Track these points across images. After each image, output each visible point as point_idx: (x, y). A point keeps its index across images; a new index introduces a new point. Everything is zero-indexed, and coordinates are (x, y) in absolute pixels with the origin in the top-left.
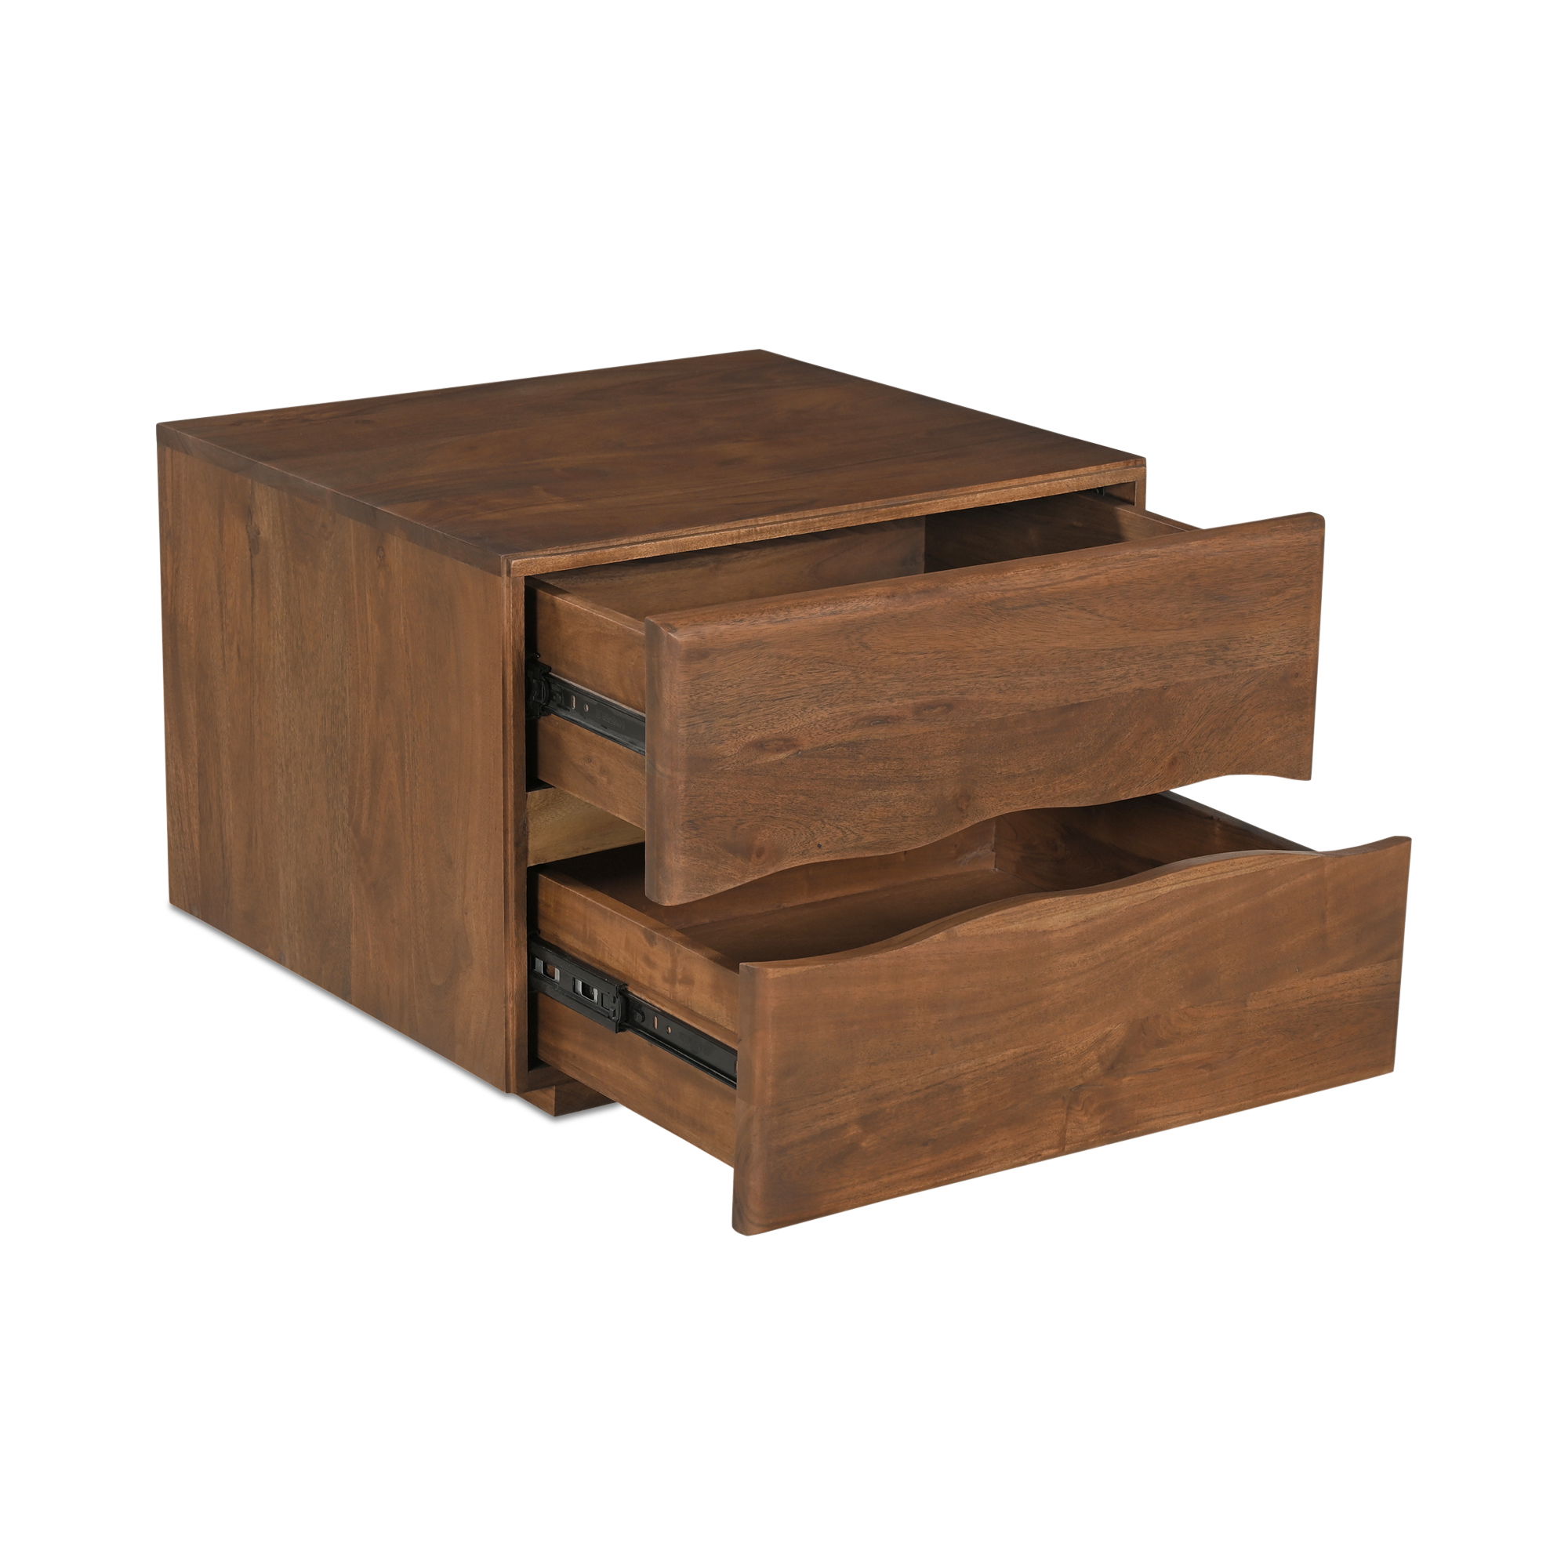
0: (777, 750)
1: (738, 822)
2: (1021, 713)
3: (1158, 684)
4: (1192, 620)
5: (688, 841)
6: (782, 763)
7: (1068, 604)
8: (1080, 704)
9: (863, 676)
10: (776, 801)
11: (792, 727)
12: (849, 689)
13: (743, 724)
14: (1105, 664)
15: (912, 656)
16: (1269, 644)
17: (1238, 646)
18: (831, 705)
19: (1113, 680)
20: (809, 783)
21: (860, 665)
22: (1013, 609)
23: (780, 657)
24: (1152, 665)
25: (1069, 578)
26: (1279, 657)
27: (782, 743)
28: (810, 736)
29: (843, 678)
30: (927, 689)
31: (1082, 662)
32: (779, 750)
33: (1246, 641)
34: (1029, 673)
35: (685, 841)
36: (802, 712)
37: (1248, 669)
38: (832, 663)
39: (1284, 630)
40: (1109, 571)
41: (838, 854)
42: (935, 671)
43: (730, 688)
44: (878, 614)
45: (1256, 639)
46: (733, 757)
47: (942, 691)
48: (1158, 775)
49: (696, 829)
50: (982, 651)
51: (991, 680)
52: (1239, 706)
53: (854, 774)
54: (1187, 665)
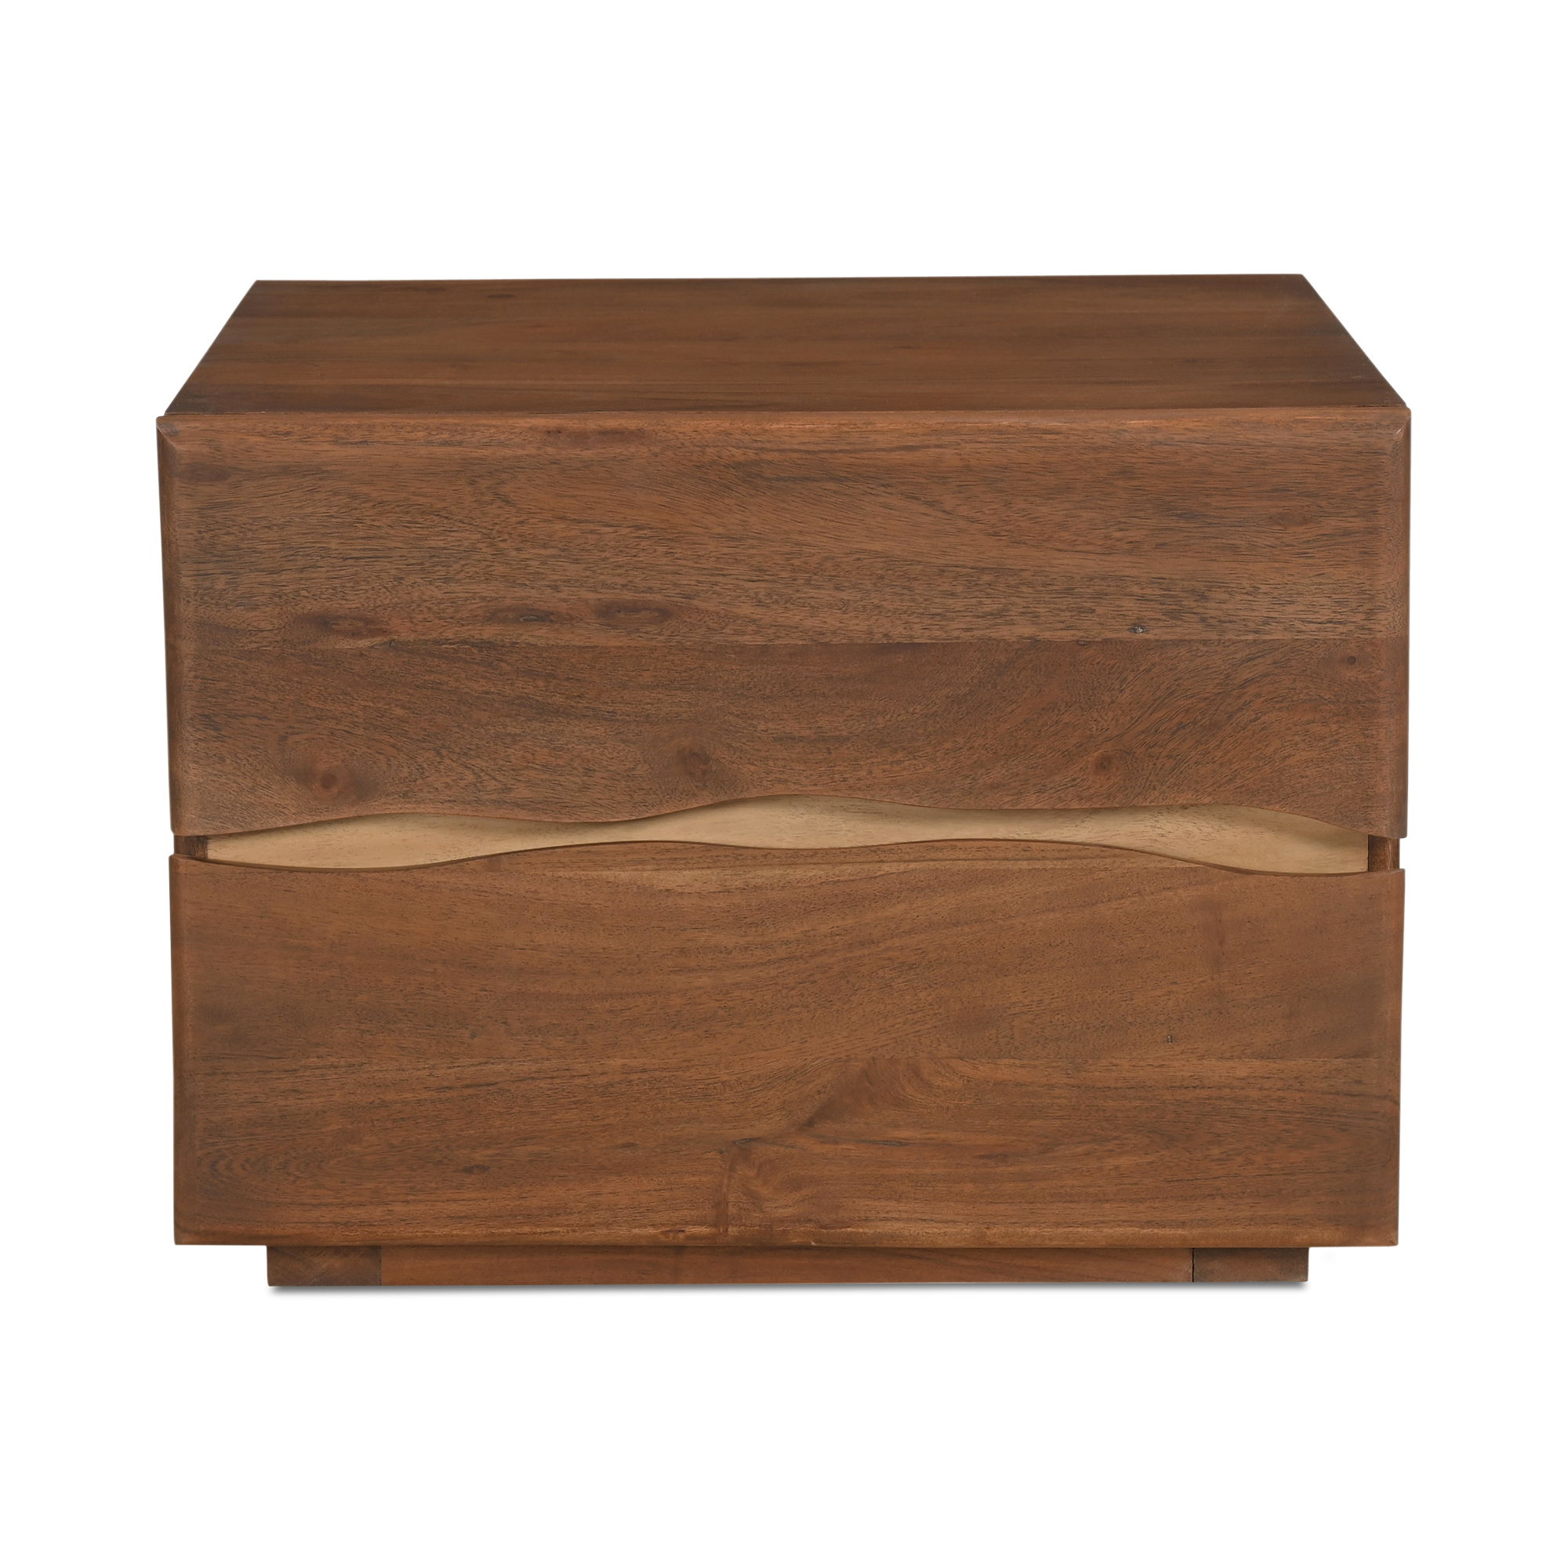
0: (353, 634)
1: (290, 731)
2: (801, 643)
3: (1068, 635)
4: (1131, 542)
5: (202, 745)
6: (362, 655)
7: (883, 486)
8: (915, 646)
9: (502, 545)
10: (355, 709)
11: (379, 603)
12: (479, 561)
13: (291, 587)
14: (960, 588)
15: (591, 526)
16: (1292, 603)
17: (1225, 596)
18: (446, 580)
19: (978, 617)
20: (411, 691)
21: (497, 527)
22: (778, 479)
23: (354, 497)
24: (1055, 603)
25: (884, 446)
26: (1313, 626)
27: (361, 624)
28: (411, 622)
29: (466, 543)
30: (620, 581)
31: (915, 579)
32: (356, 634)
33: (1244, 591)
34: (813, 582)
35: (196, 744)
36: (396, 583)
37: (1251, 637)
38: (447, 518)
39: (1320, 584)
40: (963, 445)
41: (467, 806)
42: (635, 556)
43: (266, 530)
44: (527, 455)
45: (1264, 591)
46: (276, 632)
47: (650, 588)
48: (1074, 780)
49: (216, 729)
50: (720, 536)
51: (741, 583)
52: (1235, 693)
53: (493, 690)
54: (1126, 613)
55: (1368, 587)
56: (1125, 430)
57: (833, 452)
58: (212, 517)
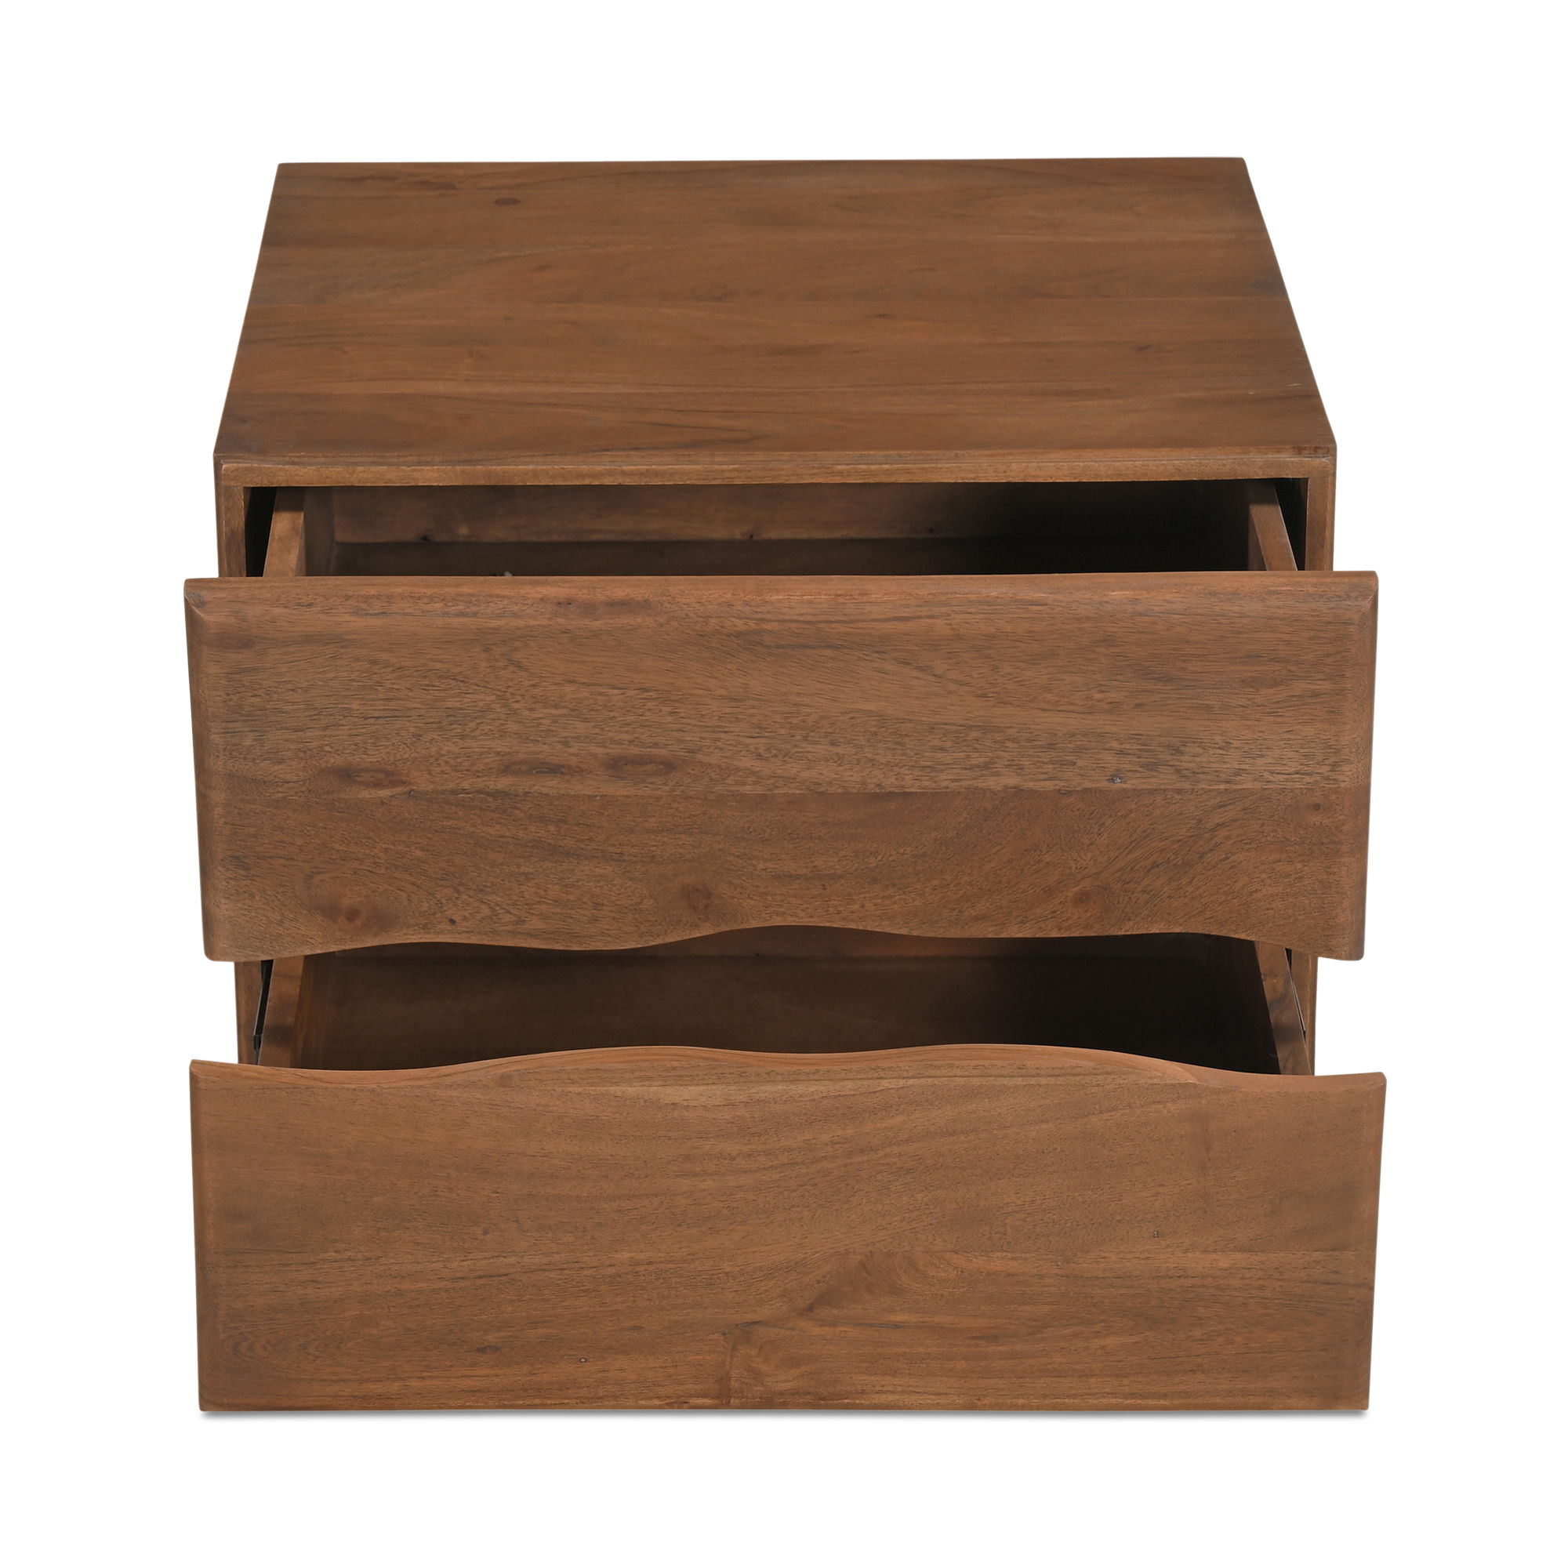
0: (375, 785)
1: (315, 870)
2: (798, 792)
3: (1050, 786)
4: (1111, 703)
5: (232, 882)
6: (383, 803)
7: (877, 652)
8: (906, 795)
9: (516, 706)
10: (376, 851)
11: (399, 757)
12: (494, 720)
13: (315, 743)
14: (949, 744)
15: (601, 689)
16: (1262, 756)
17: (1200, 750)
18: (463, 737)
19: (965, 769)
20: (430, 835)
21: (510, 690)
22: (778, 647)
23: (374, 663)
24: (1038, 757)
25: (878, 617)
26: (1281, 777)
27: (382, 776)
28: (430, 774)
29: (481, 704)
30: (628, 737)
31: (907, 735)
32: (377, 785)
33: (1217, 746)
34: (810, 738)
35: (228, 882)
36: (414, 740)
37: (1222, 787)
38: (462, 681)
39: (1289, 739)
40: (953, 616)
41: (484, 937)
42: (642, 715)
43: (292, 693)
44: (539, 625)
45: (1236, 746)
46: (301, 783)
47: (656, 744)
48: (1054, 912)
49: (245, 869)
50: (723, 697)
51: (742, 739)
52: (1207, 836)
53: (507, 834)
54: (1105, 765)
55: (1334, 743)
56: (1107, 602)
57: (830, 622)
58: (239, 681)
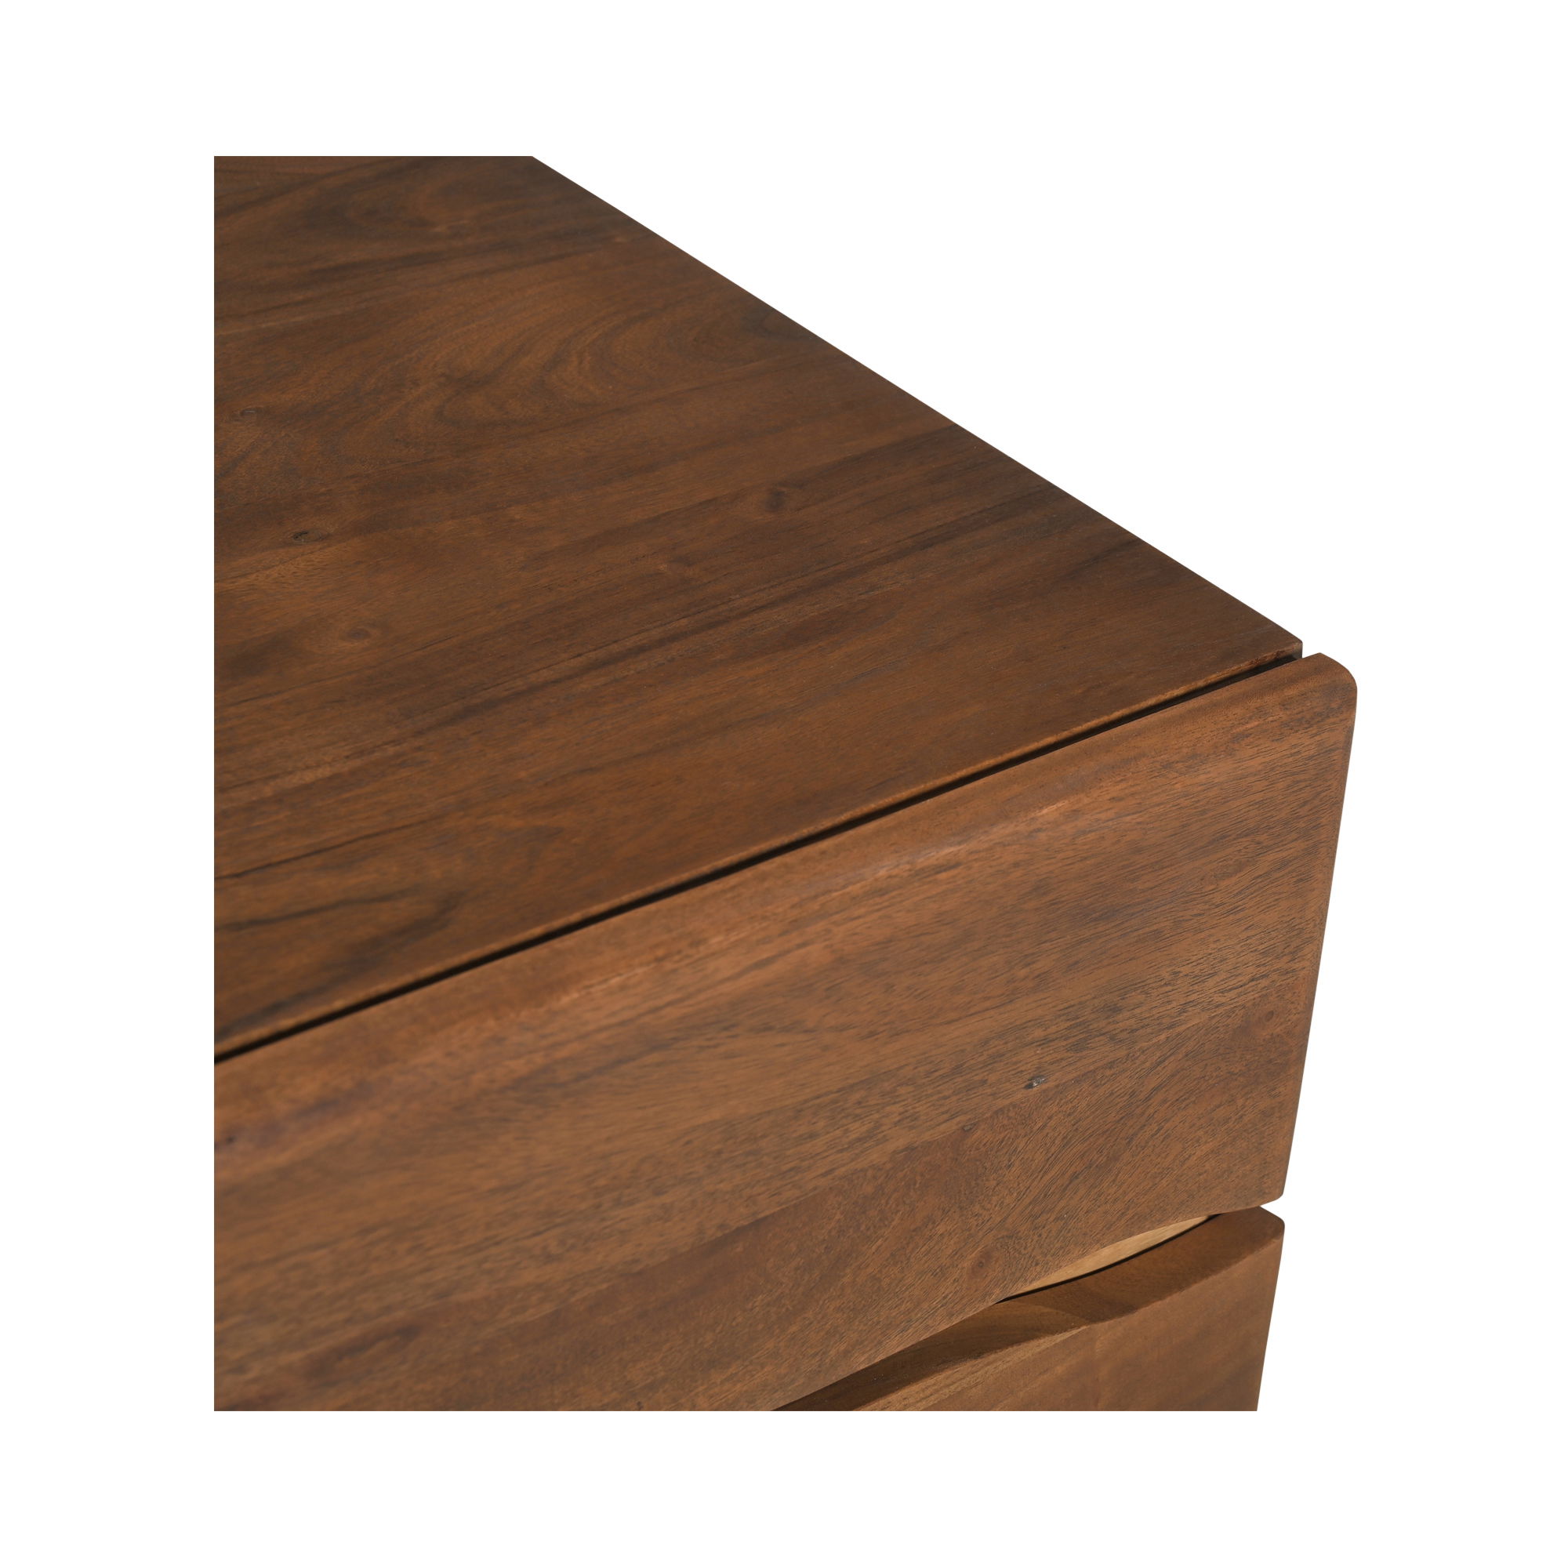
2: (604, 1286)
3: (952, 1126)
4: (1037, 977)
7: (726, 1029)
8: (757, 1224)
14: (822, 1124)
15: (295, 1260)
16: (1213, 974)
17: (1142, 997)
19: (841, 1151)
22: (579, 1079)
24: (939, 1092)
25: (730, 975)
26: (1232, 994)
30: (341, 1316)
31: (764, 1136)
33: (1163, 983)
34: (624, 1199)
37: (1163, 1036)
39: (1247, 938)
40: (836, 932)
42: (364, 1273)
45: (1184, 973)
47: (387, 1308)
48: (945, 1298)
50: (494, 1191)
51: (523, 1243)
52: (1138, 1111)
54: (1023, 1068)
55: (1298, 921)
56: (1039, 830)
57: (655, 1010)
